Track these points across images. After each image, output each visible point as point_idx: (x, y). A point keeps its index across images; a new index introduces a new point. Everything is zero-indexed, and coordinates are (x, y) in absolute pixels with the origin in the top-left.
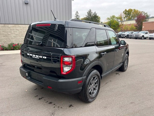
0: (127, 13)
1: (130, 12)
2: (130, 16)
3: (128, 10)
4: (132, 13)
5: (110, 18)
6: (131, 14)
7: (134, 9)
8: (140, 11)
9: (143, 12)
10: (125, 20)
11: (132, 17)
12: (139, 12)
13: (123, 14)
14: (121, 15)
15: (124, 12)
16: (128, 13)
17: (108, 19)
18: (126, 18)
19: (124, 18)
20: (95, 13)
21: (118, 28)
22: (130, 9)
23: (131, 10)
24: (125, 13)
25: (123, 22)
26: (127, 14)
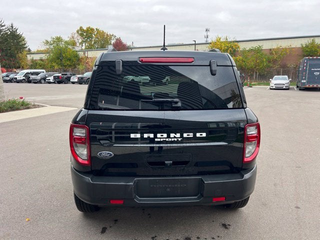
0: (85, 34)
1: (91, 33)
2: (91, 41)
3: (85, 28)
4: (95, 35)
5: (52, 42)
6: (92, 38)
7: (97, 29)
8: (109, 34)
9: (113, 35)
10: (84, 47)
11: (95, 43)
12: (107, 35)
13: (76, 35)
14: (73, 37)
15: (78, 32)
16: (87, 35)
17: (47, 42)
18: (84, 44)
19: (81, 43)
20: (12, 27)
21: (79, 65)
22: (89, 28)
23: (92, 30)
24: (82, 35)
25: (86, 52)
26: (85, 37)
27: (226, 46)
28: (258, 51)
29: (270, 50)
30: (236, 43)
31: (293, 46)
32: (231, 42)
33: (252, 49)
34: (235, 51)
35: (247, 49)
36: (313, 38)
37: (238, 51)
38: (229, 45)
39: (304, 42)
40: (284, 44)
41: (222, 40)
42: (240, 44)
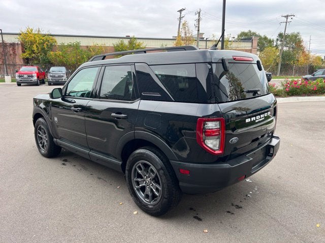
27: (41, 39)
28: (77, 47)
29: (87, 47)
30: (51, 37)
31: (107, 45)
32: (45, 35)
33: (70, 45)
34: (51, 45)
35: (66, 44)
36: (121, 39)
37: (55, 46)
38: (44, 38)
39: (116, 42)
40: (100, 42)
41: (33, 32)
42: (56, 38)
